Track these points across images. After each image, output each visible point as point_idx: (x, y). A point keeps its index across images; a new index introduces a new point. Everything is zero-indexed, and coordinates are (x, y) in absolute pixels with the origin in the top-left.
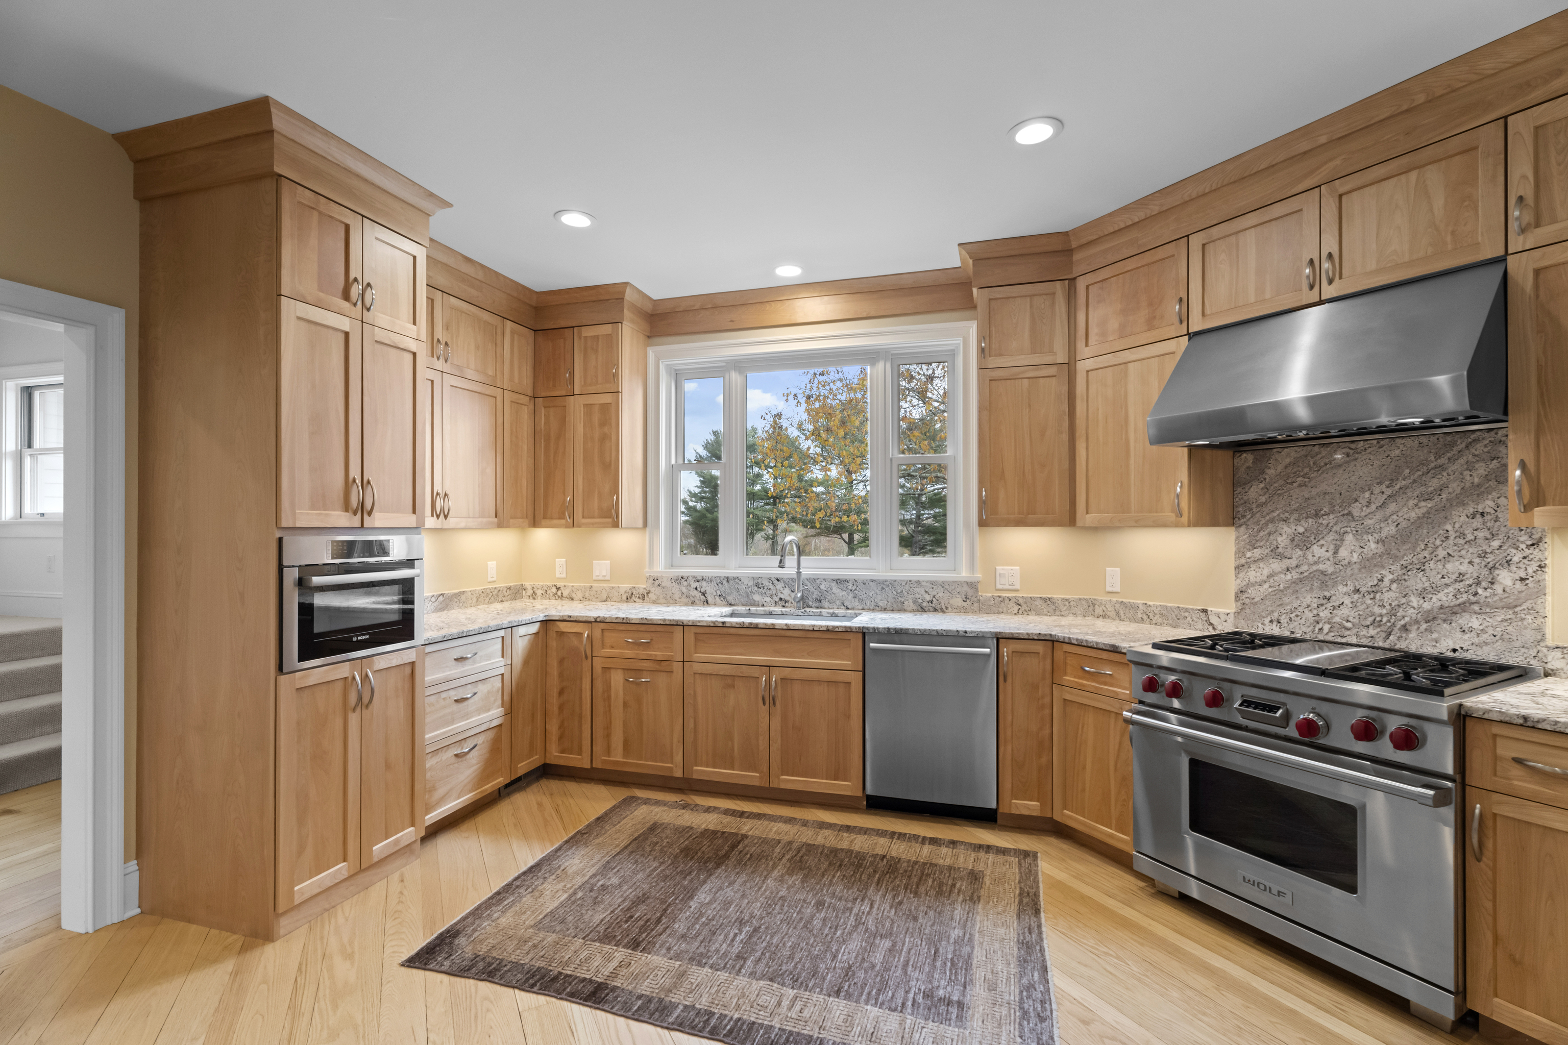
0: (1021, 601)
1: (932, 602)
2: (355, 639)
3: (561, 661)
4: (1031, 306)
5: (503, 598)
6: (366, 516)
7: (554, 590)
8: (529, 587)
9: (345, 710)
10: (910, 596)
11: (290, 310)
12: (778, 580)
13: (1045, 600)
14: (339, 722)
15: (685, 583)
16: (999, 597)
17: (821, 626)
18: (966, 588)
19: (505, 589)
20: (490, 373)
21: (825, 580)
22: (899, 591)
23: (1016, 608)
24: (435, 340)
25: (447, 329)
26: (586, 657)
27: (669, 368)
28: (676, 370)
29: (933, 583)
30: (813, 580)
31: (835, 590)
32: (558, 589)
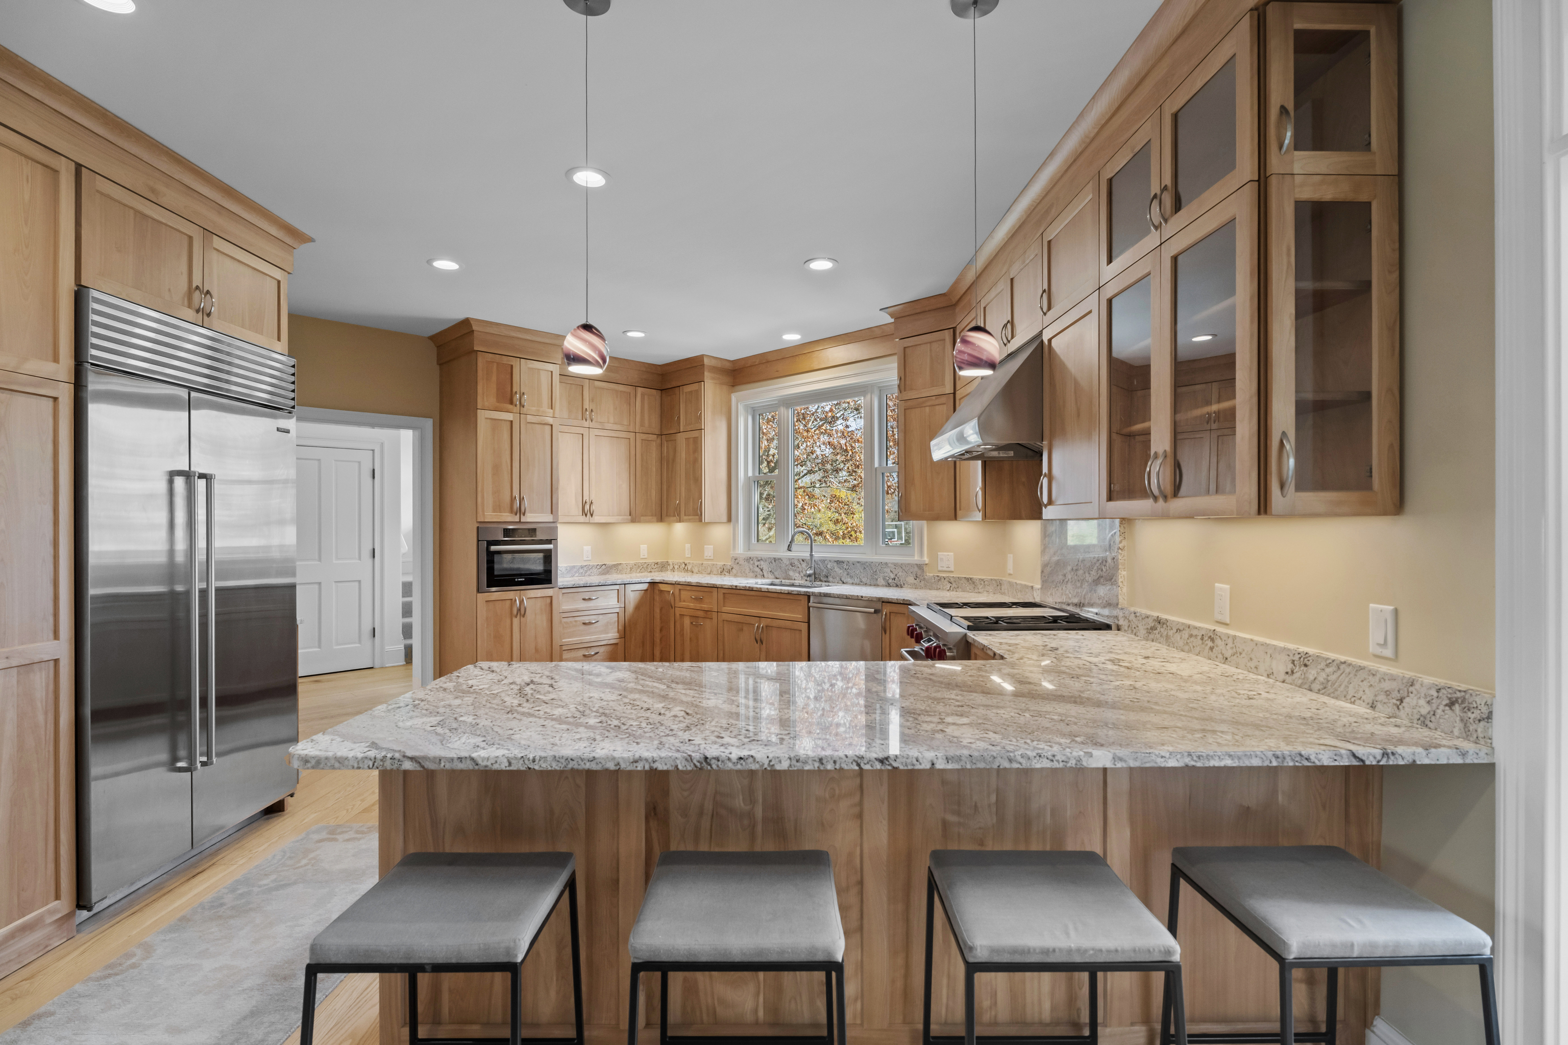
0: (952, 580)
1: (894, 579)
2: (516, 580)
3: (661, 609)
4: (931, 350)
5: (652, 570)
6: (522, 516)
7: (684, 565)
8: (671, 564)
9: (512, 616)
10: (881, 575)
11: (482, 415)
12: (803, 561)
13: (968, 579)
14: (508, 621)
15: (752, 562)
16: (938, 576)
17: (785, 590)
18: (916, 569)
19: (653, 564)
20: (626, 423)
21: (830, 561)
22: (875, 570)
23: (949, 585)
24: (584, 409)
25: (593, 401)
26: (672, 607)
27: (746, 407)
28: (752, 408)
29: (895, 565)
30: (823, 561)
31: (837, 569)
32: (686, 565)
